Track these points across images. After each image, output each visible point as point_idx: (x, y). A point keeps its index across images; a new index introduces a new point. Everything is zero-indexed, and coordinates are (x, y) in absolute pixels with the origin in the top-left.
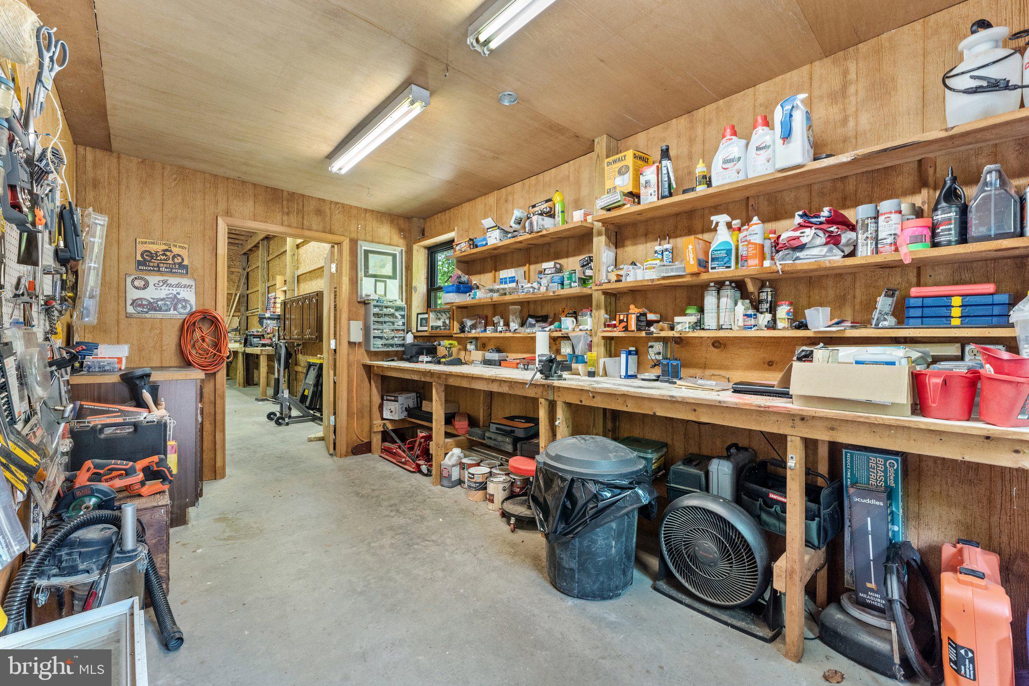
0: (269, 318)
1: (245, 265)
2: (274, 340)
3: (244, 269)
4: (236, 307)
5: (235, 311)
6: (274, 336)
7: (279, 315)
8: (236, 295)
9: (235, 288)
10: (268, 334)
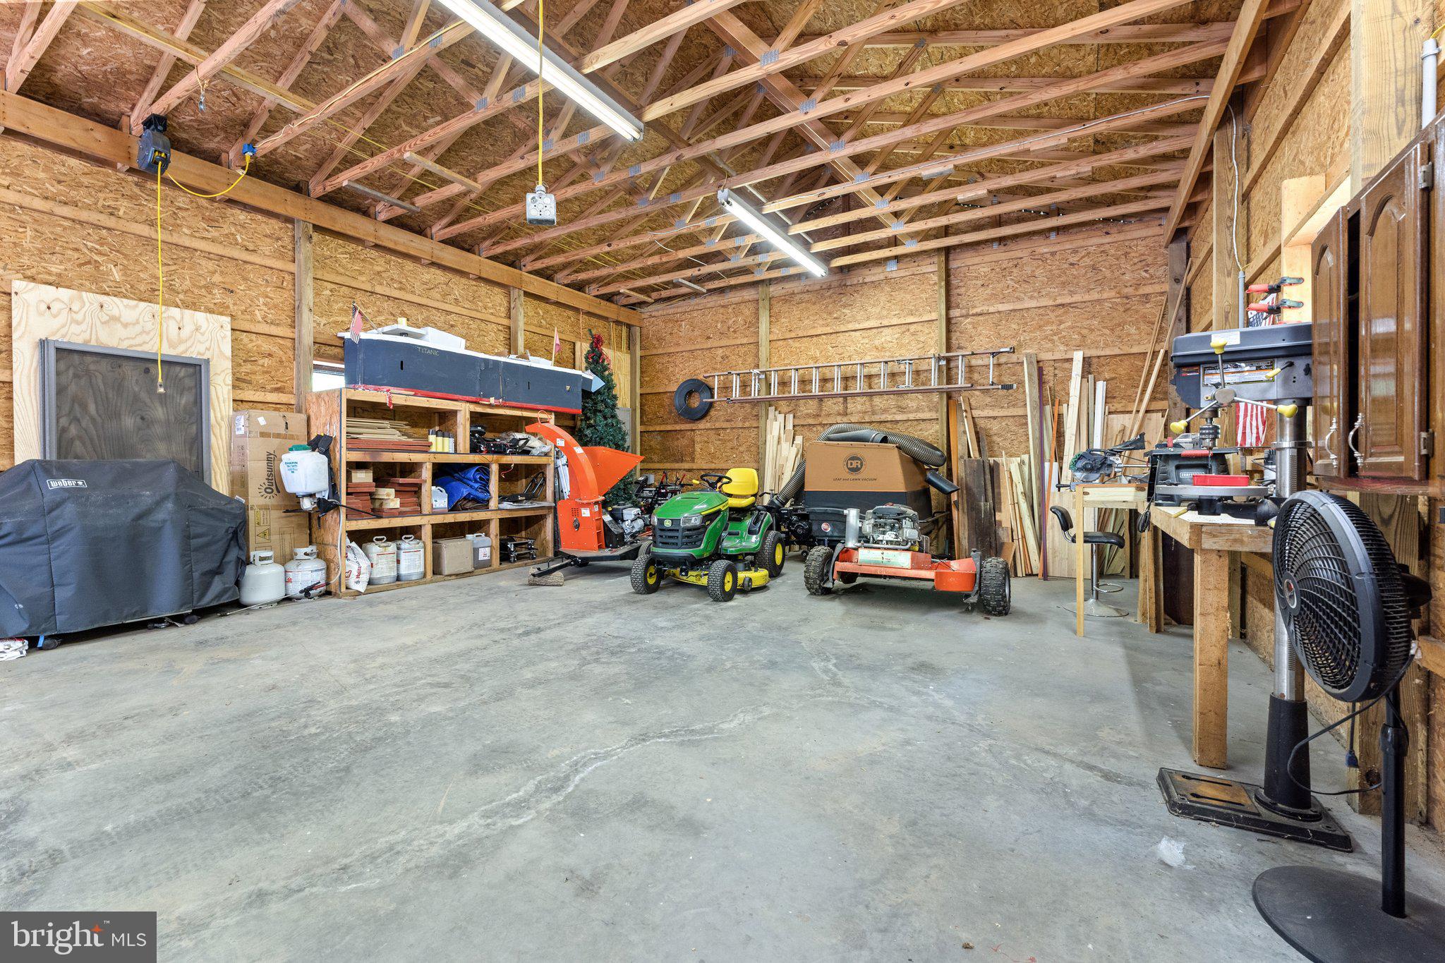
0: (1233, 357)
1: (1178, 268)
2: (1270, 475)
3: (1177, 281)
4: (1156, 386)
5: (1153, 399)
6: (1269, 460)
7: (1303, 331)
8: (1155, 354)
9: (1153, 338)
10: (1248, 451)
